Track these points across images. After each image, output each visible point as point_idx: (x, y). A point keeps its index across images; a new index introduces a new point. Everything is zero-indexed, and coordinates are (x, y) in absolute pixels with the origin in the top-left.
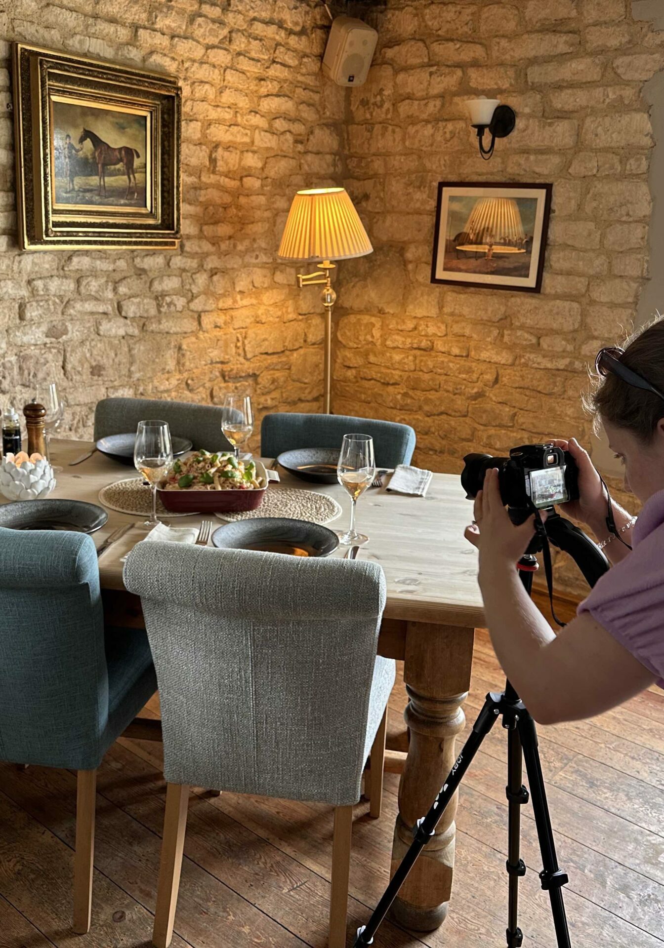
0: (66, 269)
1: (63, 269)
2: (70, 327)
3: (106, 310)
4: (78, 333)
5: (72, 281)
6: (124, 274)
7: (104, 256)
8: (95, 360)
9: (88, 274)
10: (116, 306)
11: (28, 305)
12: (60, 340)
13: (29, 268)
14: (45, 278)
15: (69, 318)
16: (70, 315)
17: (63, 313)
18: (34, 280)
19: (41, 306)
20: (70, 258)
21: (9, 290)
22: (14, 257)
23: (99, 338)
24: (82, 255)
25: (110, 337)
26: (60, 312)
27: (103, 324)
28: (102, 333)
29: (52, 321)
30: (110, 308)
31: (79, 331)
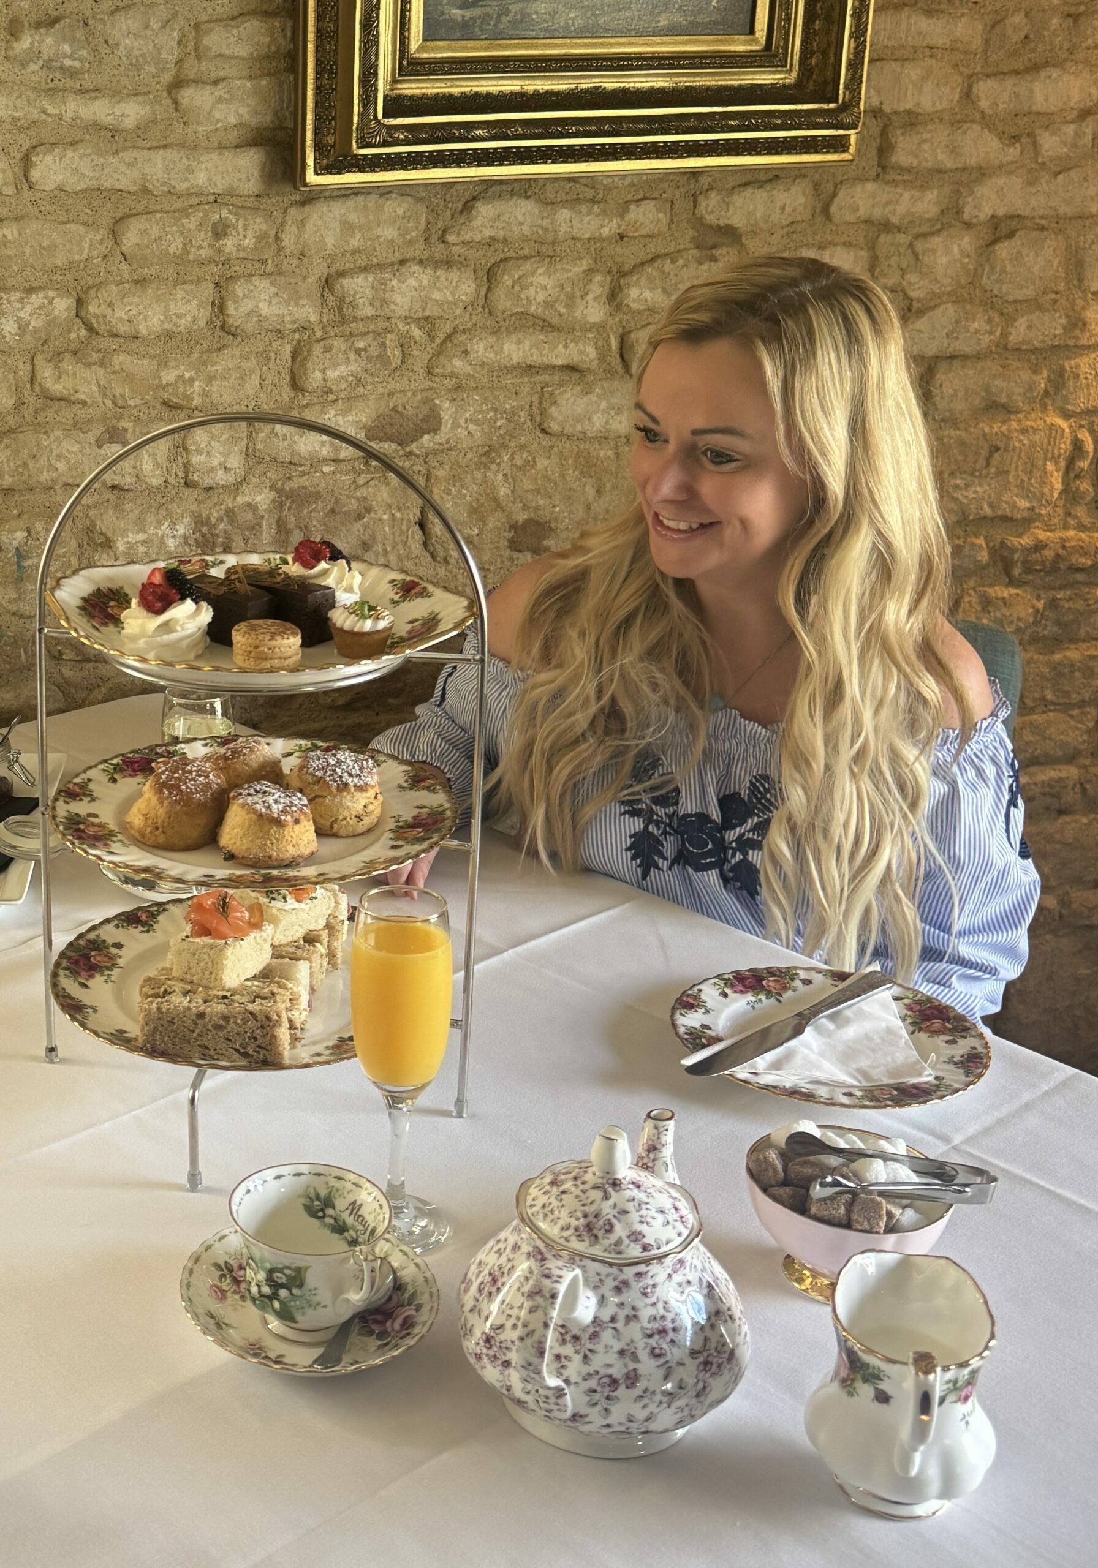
0: (451, 238)
1: (442, 240)
2: (446, 410)
3: (575, 359)
4: (472, 427)
5: (468, 273)
6: (653, 248)
7: (590, 193)
8: (525, 508)
9: (526, 251)
10: (614, 344)
11: (318, 349)
12: (414, 447)
13: (330, 241)
14: (381, 267)
15: (449, 383)
16: (452, 375)
17: (429, 372)
18: (342, 274)
19: (358, 351)
20: (468, 207)
21: (261, 305)
22: (285, 211)
23: (546, 441)
24: (512, 193)
25: (583, 437)
26: (420, 368)
27: (562, 401)
28: (554, 427)
29: (391, 394)
30: (592, 352)
31: (476, 422)
